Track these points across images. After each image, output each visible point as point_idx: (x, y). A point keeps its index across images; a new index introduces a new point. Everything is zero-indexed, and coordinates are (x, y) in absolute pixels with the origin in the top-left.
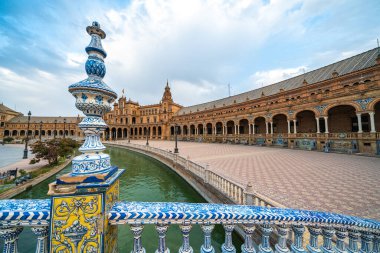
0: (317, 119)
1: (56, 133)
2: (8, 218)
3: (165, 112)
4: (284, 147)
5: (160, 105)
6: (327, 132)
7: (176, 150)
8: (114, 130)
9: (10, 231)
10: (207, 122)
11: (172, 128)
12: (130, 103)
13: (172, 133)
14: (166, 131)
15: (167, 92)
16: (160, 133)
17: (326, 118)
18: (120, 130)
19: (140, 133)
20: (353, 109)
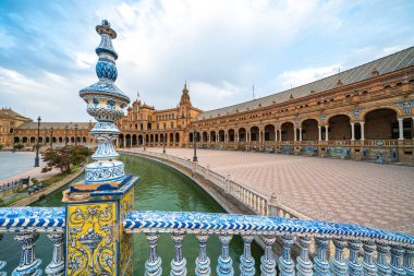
0: (352, 124)
1: (67, 140)
2: (24, 225)
3: (183, 117)
4: (314, 156)
5: (178, 110)
6: (363, 138)
7: (195, 158)
8: (128, 136)
9: (26, 237)
10: (229, 127)
11: (191, 135)
12: (145, 107)
13: (191, 140)
14: (184, 138)
15: (185, 95)
16: (178, 140)
17: (362, 124)
18: (134, 136)
19: (157, 140)
20: (393, 113)
